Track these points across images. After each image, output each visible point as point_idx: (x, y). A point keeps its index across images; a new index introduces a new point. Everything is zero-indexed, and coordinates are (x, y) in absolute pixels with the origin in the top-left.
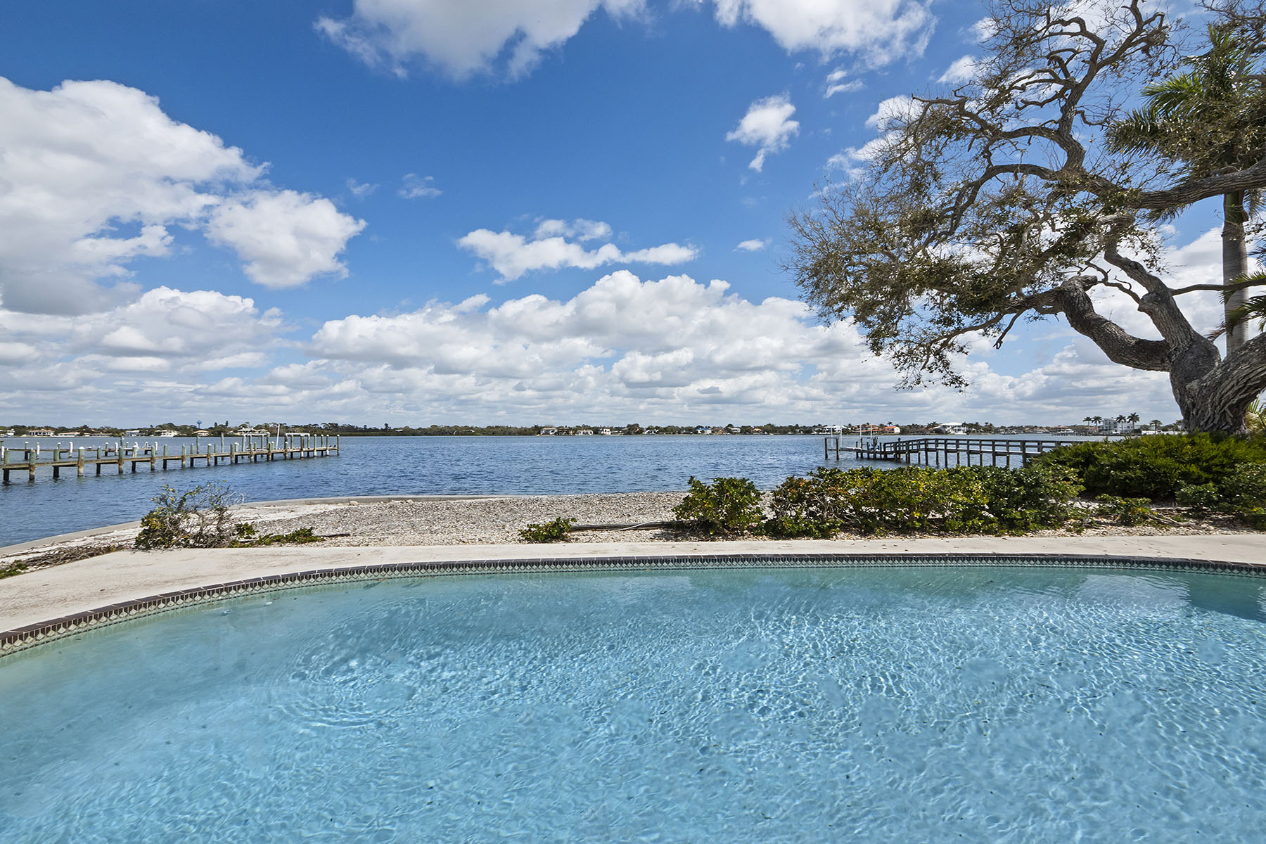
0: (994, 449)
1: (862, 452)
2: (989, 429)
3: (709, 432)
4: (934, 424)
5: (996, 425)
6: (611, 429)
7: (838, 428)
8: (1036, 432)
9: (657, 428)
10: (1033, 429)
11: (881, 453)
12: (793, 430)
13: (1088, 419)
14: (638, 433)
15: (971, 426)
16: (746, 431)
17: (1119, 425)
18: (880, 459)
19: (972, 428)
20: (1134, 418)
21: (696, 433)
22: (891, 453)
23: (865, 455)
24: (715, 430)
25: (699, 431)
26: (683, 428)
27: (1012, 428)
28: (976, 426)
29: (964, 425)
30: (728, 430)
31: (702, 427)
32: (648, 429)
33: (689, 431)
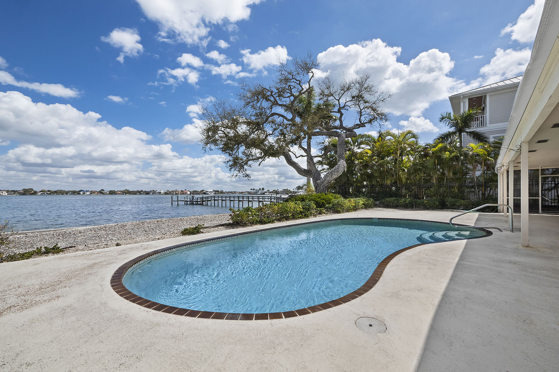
0: (230, 199)
1: (187, 201)
2: (222, 192)
3: (88, 193)
4: (203, 190)
5: (224, 191)
6: (8, 191)
7: (162, 192)
8: (236, 194)
9: (49, 191)
10: (235, 192)
11: (196, 202)
12: (140, 192)
13: (251, 189)
14: (32, 194)
15: (216, 191)
16: (112, 193)
17: (259, 191)
18: (195, 204)
19: (216, 192)
20: (263, 189)
21: (79, 194)
22: (200, 201)
23: (189, 203)
24: (92, 193)
25: (81, 193)
26: (69, 192)
27: (229, 192)
28: (218, 191)
29: (214, 191)
30: (101, 192)
31: (83, 191)
32: (41, 192)
33: (74, 193)
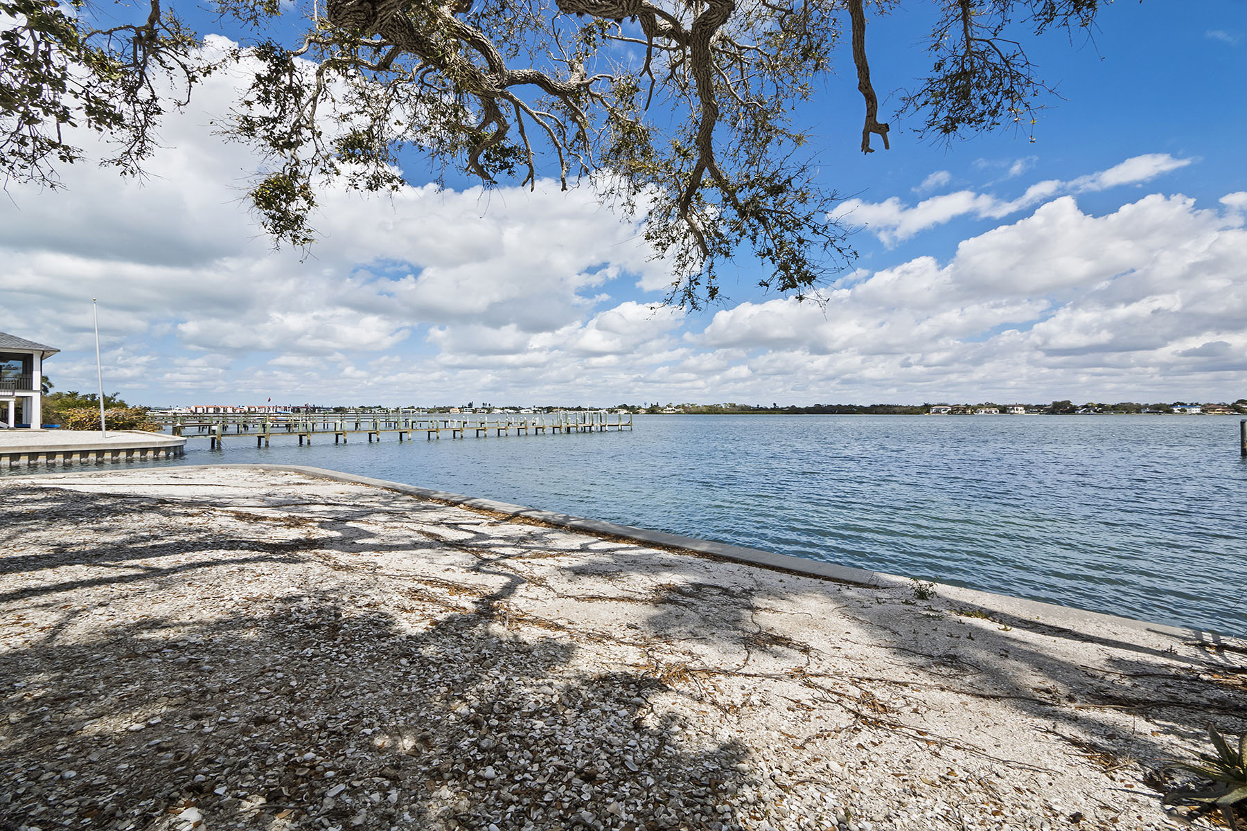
3: (1196, 410)
6: (1026, 407)
9: (1100, 405)
14: (1067, 412)
21: (1171, 412)
24: (1206, 409)
25: (1176, 410)
26: (1146, 406)
30: (1237, 407)
31: (1182, 404)
32: (1084, 407)
33: (1158, 409)
